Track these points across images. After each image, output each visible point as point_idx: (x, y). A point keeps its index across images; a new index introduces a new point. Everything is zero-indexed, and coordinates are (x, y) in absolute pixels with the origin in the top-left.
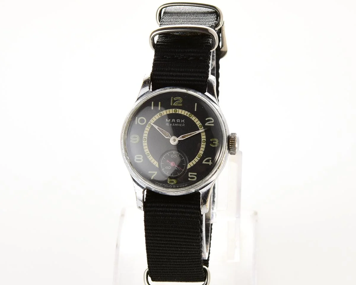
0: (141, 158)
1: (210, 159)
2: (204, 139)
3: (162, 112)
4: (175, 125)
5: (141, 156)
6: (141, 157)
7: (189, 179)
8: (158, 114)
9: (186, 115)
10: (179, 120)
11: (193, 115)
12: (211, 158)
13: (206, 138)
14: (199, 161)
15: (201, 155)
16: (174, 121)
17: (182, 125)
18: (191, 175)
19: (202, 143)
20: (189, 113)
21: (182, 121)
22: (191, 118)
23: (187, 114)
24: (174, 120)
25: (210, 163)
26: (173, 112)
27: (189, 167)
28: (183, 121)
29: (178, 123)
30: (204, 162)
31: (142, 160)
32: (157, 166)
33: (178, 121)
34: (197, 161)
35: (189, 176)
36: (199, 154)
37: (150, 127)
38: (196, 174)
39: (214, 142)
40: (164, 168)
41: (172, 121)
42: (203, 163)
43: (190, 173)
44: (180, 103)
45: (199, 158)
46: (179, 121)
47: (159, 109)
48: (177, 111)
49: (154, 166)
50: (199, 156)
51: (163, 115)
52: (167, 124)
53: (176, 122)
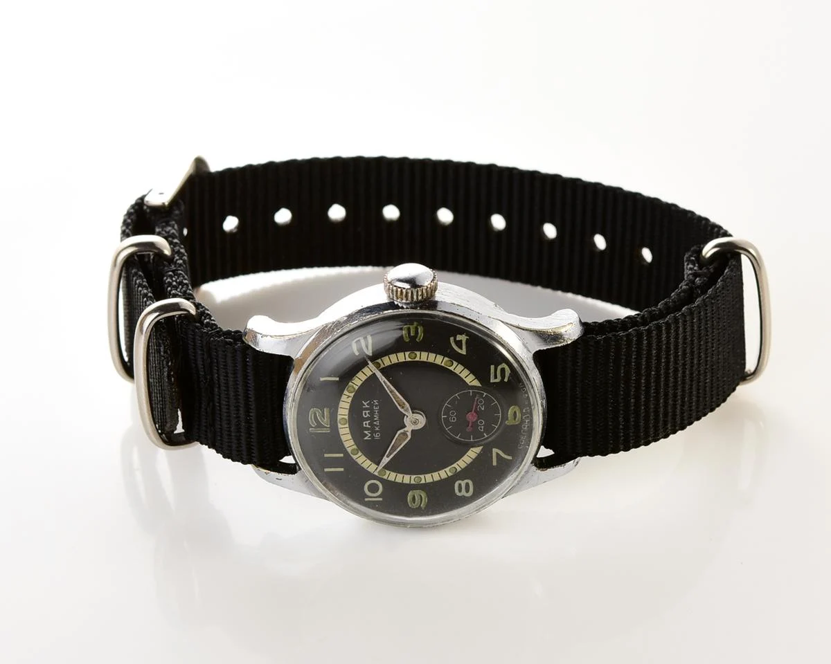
0: (463, 483)
1: (455, 339)
2: (407, 356)
3: (349, 450)
4: (376, 421)
5: (456, 485)
6: (460, 485)
7: (506, 380)
8: (354, 457)
9: (351, 398)
10: (365, 413)
11: (350, 384)
12: (452, 339)
13: (404, 351)
14: (459, 362)
15: (446, 359)
16: (367, 422)
17: (376, 406)
18: (496, 377)
19: (417, 359)
20: (346, 392)
21: (367, 406)
22: (357, 388)
23: (349, 397)
24: (364, 423)
25: (463, 338)
26: (347, 425)
27: (476, 383)
28: (365, 404)
29: (372, 413)
30: (463, 352)
31: (466, 481)
32: (478, 450)
33: (368, 415)
34: (460, 368)
35: (498, 380)
36: (443, 365)
37: (388, 472)
38: (492, 367)
39: (412, 335)
40: (483, 433)
41: (368, 426)
42: (465, 353)
44: (323, 413)
45: (454, 362)
46: (367, 412)
47: (342, 455)
48: (343, 418)
49: (479, 455)
50: (449, 363)
51: (355, 447)
52: (377, 436)
53: (371, 418)
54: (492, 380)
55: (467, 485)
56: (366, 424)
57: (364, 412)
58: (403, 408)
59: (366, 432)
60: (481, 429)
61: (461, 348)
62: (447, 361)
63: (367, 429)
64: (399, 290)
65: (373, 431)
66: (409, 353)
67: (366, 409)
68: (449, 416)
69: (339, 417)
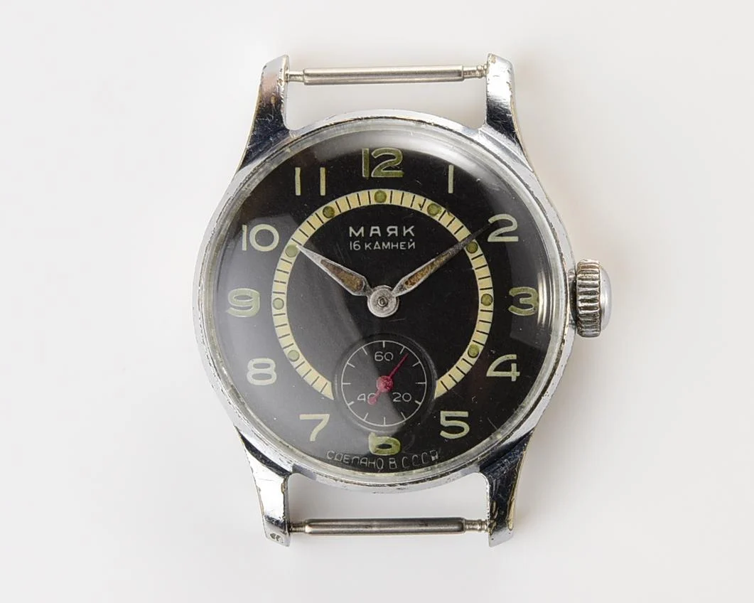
0: (271, 370)
1: (513, 361)
2: (486, 292)
3: (332, 204)
4: (381, 245)
5: (268, 361)
6: (268, 366)
7: (443, 434)
8: (320, 211)
9: (418, 209)
10: (394, 230)
11: (443, 209)
12: (514, 357)
13: (495, 288)
14: (475, 368)
15: (481, 348)
16: (379, 232)
17: (406, 246)
18: (448, 419)
19: (481, 306)
20: (429, 202)
21: (405, 232)
22: (436, 218)
23: (421, 207)
24: (378, 228)
25: (514, 374)
26: (373, 203)
27: (439, 391)
28: (410, 230)
29: (393, 239)
30: (491, 373)
31: (274, 376)
32: (328, 392)
33: (391, 233)
34: (466, 368)
35: (444, 422)
36: (471, 343)
37: (293, 260)
38: (465, 414)
39: (521, 299)
40: (355, 399)
41: (372, 232)
42: (488, 374)
43: (443, 413)
44: (396, 168)
45: (475, 360)
46: (396, 232)
47: (323, 193)
48: (386, 197)
49: (319, 394)
50: (473, 352)
51: (337, 213)
52: (355, 246)
53: (384, 238)
54: (443, 414)
55: (268, 376)
56: (375, 230)
57: (396, 228)
58: (407, 283)
59: (362, 230)
60: (362, 397)
61: (496, 369)
62: (477, 348)
63: (367, 231)
64: (597, 282)
65: (363, 240)
66: (492, 295)
67: (400, 231)
68: (384, 350)
69: (388, 192)
